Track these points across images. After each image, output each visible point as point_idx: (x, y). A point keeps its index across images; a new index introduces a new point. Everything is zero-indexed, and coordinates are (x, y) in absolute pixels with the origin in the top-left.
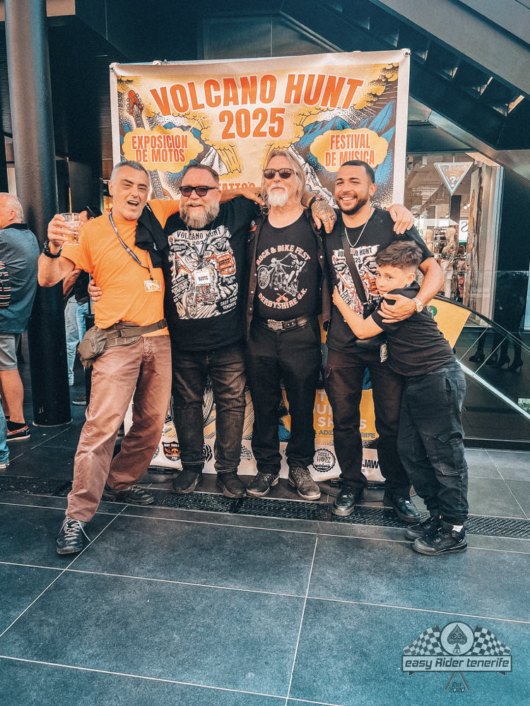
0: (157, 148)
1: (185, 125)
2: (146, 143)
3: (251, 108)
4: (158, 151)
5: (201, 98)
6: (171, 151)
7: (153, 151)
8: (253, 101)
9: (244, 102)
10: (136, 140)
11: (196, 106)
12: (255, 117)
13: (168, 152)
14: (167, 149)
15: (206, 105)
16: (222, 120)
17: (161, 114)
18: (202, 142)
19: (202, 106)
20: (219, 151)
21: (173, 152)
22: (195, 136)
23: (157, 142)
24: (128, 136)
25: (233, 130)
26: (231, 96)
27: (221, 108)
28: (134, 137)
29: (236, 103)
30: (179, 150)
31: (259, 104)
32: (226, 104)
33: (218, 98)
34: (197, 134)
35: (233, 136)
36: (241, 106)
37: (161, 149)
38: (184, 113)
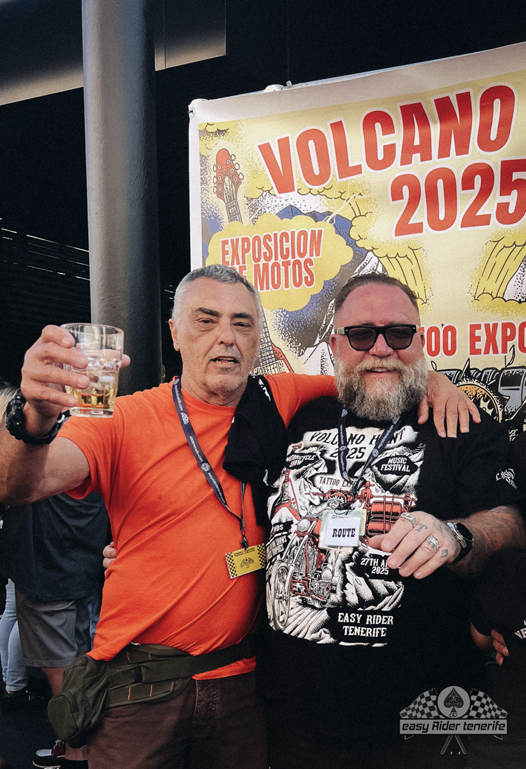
0: (262, 261)
1: (321, 210)
2: (245, 251)
3: (457, 164)
4: (266, 266)
5: (357, 154)
6: (286, 264)
7: (257, 267)
8: (463, 149)
9: (444, 153)
10: (228, 247)
11: (347, 170)
12: (468, 183)
13: (282, 268)
14: (280, 261)
15: (365, 167)
16: (397, 195)
17: (275, 191)
18: (351, 242)
19: (357, 170)
20: (384, 261)
21: (290, 268)
22: (338, 232)
23: (264, 250)
24: (217, 239)
25: (421, 215)
26: (417, 142)
27: (397, 169)
28: (225, 243)
29: (426, 156)
30: (302, 260)
31: (476, 155)
32: (406, 160)
33: (390, 150)
34: (343, 226)
35: (418, 228)
36: (436, 163)
37: (270, 263)
38: (320, 188)
